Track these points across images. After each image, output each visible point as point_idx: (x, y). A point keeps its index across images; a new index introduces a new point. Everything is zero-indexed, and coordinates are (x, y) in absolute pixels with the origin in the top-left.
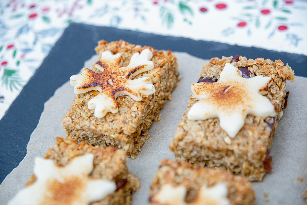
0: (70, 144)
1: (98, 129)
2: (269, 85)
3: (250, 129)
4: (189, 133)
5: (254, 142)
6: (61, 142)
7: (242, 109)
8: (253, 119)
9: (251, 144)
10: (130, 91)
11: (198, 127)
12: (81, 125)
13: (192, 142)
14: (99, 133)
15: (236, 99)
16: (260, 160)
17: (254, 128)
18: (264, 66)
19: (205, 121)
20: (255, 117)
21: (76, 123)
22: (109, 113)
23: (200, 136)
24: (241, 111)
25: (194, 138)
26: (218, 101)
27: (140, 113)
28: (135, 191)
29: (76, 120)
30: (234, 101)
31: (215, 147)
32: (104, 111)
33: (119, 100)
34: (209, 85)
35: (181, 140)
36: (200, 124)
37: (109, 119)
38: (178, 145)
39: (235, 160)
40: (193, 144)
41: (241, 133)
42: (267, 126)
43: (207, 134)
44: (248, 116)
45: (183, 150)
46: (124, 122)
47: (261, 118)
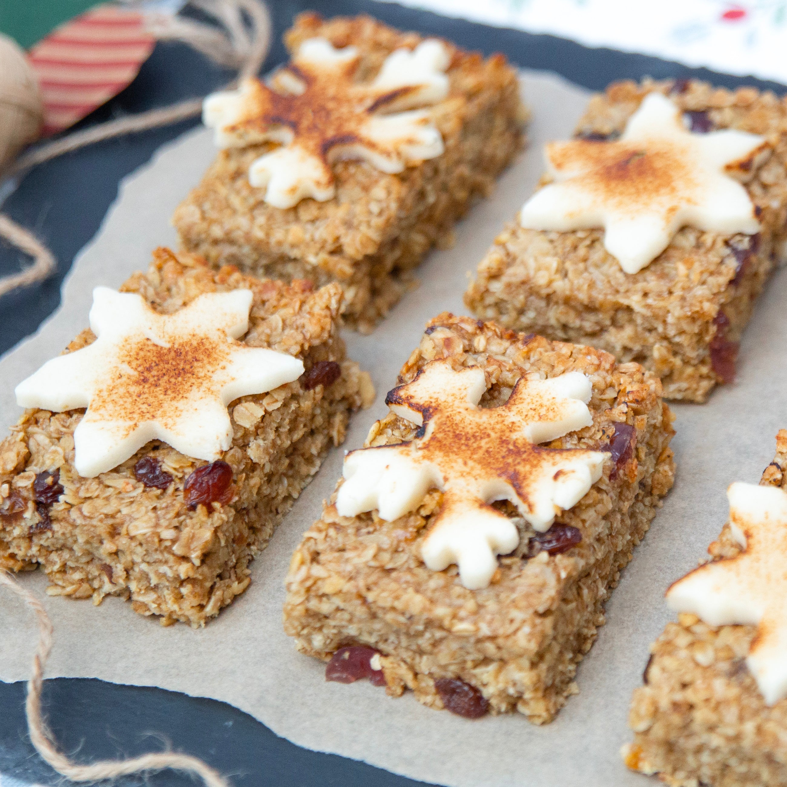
0: (193, 268)
1: (273, 240)
2: (758, 159)
3: (682, 259)
4: (518, 261)
5: (687, 289)
6: (166, 261)
7: (668, 205)
8: (698, 238)
9: (678, 293)
10: (372, 145)
11: (546, 246)
12: (227, 227)
13: (523, 283)
14: (275, 250)
15: (657, 182)
16: (700, 336)
17: (695, 258)
18: (755, 111)
19: (569, 235)
20: (702, 233)
21: (212, 222)
22: (307, 200)
23: (547, 269)
24: (664, 211)
25: (532, 273)
26: (607, 186)
27: (394, 206)
28: (360, 408)
29: (213, 215)
30: (650, 187)
31: (583, 296)
32: (293, 190)
33: (339, 169)
34: (593, 149)
35: (494, 276)
36: (551, 241)
37: (305, 214)
38: (487, 291)
40: (527, 287)
41: (657, 268)
42: (728, 256)
43: (568, 265)
44: (684, 229)
45: (499, 306)
46: (348, 224)
47: (718, 235)
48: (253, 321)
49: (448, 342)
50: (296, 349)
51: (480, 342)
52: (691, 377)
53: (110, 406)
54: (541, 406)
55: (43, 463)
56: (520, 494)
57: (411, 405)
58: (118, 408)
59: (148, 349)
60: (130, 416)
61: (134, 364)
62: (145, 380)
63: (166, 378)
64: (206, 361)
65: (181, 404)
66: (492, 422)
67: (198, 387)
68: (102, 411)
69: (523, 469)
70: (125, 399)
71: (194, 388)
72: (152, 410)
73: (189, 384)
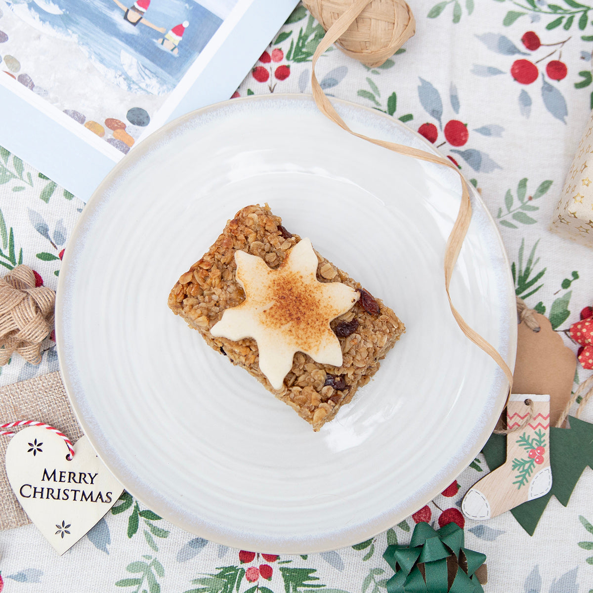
53: (310, 340)
58: (313, 336)
59: (274, 313)
60: (321, 331)
61: (283, 322)
62: (298, 319)
63: (301, 308)
64: (294, 285)
65: (322, 304)
67: (313, 293)
68: (312, 345)
70: (309, 331)
71: (312, 295)
72: (322, 320)
73: (309, 297)
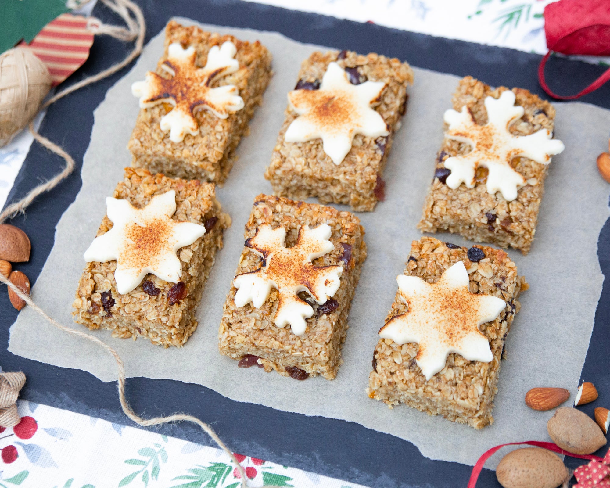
0: (145, 177)
1: (176, 155)
2: (383, 93)
3: (358, 153)
4: (287, 160)
5: (363, 169)
6: (132, 175)
7: (349, 129)
8: (363, 140)
9: (359, 172)
10: (213, 106)
11: (298, 151)
12: (154, 150)
13: (291, 170)
14: (178, 160)
15: (342, 116)
16: (370, 188)
17: (364, 152)
18: (377, 66)
19: (306, 144)
20: (364, 137)
21: (146, 148)
22: (188, 136)
23: (300, 164)
24: (347, 132)
25: (294, 166)
26: (321, 119)
27: (226, 133)
28: (226, 229)
29: (146, 144)
30: (340, 119)
31: (318, 176)
32: (182, 134)
33: (199, 116)
34: (310, 95)
35: (278, 168)
36: (300, 148)
37: (188, 143)
38: (275, 173)
39: (342, 189)
40: (293, 172)
41: (348, 158)
42: (377, 149)
43: (309, 160)
44: (356, 136)
45: (281, 179)
46: (208, 146)
47: (372, 138)
48: (178, 204)
49: (265, 210)
50: (199, 217)
51: (279, 208)
52: (367, 203)
53: (127, 261)
54: (313, 245)
55: (103, 288)
56: (312, 292)
57: (257, 249)
58: (131, 262)
59: (137, 229)
60: (137, 266)
61: (133, 238)
62: (139, 247)
63: (148, 244)
64: (163, 233)
65: (158, 257)
66: (294, 255)
67: (163, 247)
68: (124, 264)
69: (311, 280)
70: (133, 257)
71: (162, 248)
72: (146, 262)
73: (159, 246)
